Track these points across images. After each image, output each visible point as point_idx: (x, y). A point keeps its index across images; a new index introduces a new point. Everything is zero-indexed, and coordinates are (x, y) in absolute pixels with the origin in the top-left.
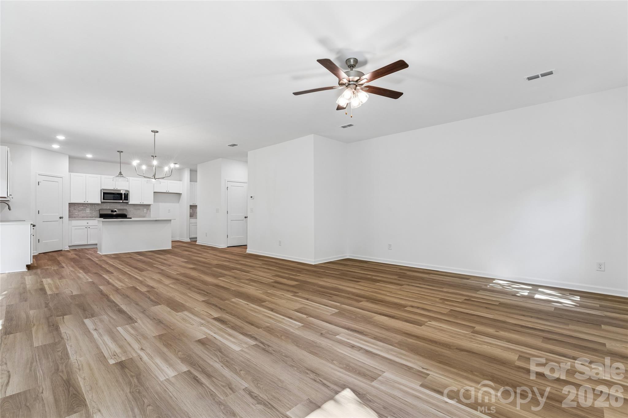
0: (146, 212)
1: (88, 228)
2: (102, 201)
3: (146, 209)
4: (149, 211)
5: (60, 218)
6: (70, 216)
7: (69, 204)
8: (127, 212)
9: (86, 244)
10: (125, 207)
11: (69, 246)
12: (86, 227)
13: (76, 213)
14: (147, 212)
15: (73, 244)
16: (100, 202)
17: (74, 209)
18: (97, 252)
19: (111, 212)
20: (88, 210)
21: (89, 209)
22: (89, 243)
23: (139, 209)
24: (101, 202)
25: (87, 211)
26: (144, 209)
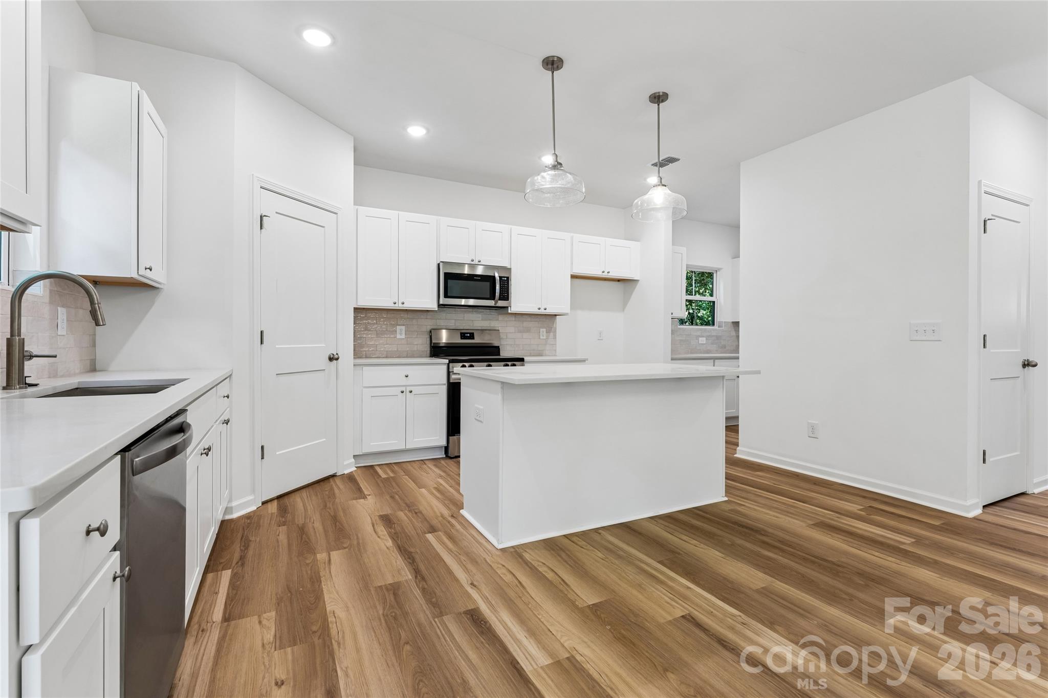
0: (545, 338)
1: (408, 393)
2: (441, 302)
3: (545, 330)
4: (552, 334)
5: (331, 359)
6: (357, 354)
7: (355, 309)
8: (500, 339)
9: (403, 447)
10: (494, 324)
11: (355, 456)
12: (403, 389)
13: (372, 340)
14: (547, 338)
15: (366, 450)
16: (434, 306)
17: (366, 329)
18: (461, 511)
19: (461, 339)
20: (401, 330)
21: (403, 328)
22: (409, 446)
23: (528, 330)
24: (439, 306)
25: (398, 336)
26: (541, 330)
